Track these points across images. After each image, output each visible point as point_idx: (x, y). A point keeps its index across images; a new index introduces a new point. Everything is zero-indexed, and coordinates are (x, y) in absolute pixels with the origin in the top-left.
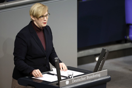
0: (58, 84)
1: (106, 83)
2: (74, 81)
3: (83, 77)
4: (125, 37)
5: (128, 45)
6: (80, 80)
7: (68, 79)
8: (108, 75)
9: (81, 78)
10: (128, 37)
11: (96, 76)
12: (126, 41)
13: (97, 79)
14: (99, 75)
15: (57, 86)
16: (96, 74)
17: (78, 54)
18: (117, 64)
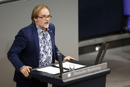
0: (61, 77)
1: (106, 76)
2: (76, 74)
3: (84, 70)
4: (124, 28)
5: (126, 36)
6: (81, 73)
7: (69, 72)
8: (108, 68)
9: (82, 70)
10: (126, 28)
11: (96, 69)
12: (124, 32)
13: (97, 72)
14: (99, 68)
15: (60, 78)
16: (96, 67)
17: (79, 44)
18: (116, 54)
